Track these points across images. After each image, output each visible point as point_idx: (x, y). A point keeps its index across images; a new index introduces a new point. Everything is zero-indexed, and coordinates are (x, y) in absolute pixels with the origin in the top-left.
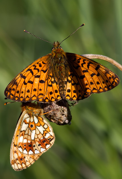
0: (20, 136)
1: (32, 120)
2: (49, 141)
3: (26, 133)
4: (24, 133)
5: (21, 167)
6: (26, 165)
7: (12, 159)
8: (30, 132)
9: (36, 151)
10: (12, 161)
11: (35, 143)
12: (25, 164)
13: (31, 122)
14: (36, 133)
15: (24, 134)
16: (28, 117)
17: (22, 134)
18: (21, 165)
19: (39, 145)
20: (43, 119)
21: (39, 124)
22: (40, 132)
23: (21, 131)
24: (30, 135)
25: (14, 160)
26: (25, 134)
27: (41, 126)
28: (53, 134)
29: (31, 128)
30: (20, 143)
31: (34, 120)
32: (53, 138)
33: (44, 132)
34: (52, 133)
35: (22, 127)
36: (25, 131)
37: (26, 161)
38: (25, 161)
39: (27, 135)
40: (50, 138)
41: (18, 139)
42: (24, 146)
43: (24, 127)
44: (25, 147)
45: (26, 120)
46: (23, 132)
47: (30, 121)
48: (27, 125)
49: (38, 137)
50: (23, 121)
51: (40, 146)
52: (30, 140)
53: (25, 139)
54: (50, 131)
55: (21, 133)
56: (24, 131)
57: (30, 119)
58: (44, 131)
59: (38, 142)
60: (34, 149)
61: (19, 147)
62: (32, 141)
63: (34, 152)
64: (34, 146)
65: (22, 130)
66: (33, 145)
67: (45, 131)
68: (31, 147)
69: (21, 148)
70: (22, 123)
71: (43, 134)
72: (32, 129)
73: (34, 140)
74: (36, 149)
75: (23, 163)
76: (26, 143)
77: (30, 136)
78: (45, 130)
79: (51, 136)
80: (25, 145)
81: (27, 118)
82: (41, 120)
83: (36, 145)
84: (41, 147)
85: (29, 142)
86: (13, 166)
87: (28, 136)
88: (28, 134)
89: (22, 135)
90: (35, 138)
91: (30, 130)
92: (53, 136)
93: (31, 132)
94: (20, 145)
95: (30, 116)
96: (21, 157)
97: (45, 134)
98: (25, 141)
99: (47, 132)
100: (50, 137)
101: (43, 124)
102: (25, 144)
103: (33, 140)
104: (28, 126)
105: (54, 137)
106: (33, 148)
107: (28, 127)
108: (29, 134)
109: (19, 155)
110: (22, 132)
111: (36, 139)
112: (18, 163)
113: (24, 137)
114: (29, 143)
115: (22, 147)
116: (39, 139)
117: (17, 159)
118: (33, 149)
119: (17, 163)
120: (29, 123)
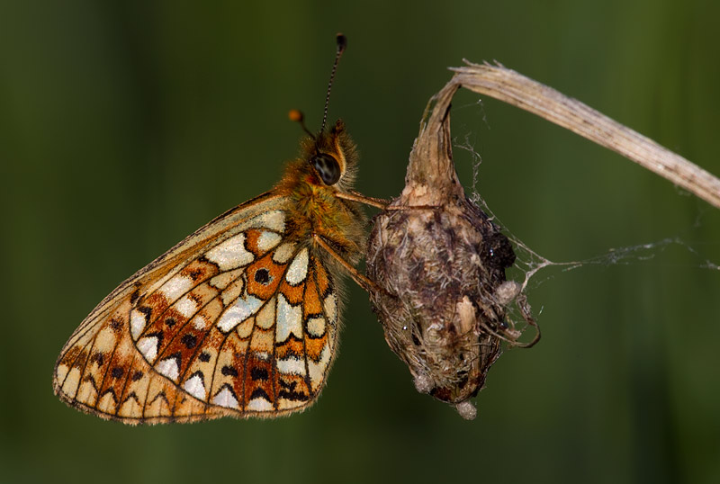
0: (183, 273)
1: (282, 255)
2: (278, 391)
3: (220, 282)
4: (208, 274)
5: (92, 402)
6: (118, 409)
7: (81, 343)
8: (236, 291)
9: (197, 378)
10: (77, 348)
11: (221, 348)
12: (119, 403)
13: (274, 258)
14: (255, 316)
15: (202, 278)
16: (278, 232)
17: (199, 272)
18: (100, 394)
19: (226, 371)
20: (329, 291)
21: (296, 295)
22: (274, 327)
23: (203, 259)
24: (226, 302)
25: (84, 354)
26: (207, 281)
27: (299, 308)
28: (321, 378)
29: (253, 282)
30: (157, 296)
31: (290, 262)
32: (306, 393)
33: (293, 342)
34: (317, 374)
35: (221, 248)
36: (218, 271)
37: (133, 395)
38: (130, 391)
39: (213, 293)
40: (295, 383)
41: (166, 278)
42: (168, 322)
43: (230, 253)
44: (165, 327)
45: (259, 235)
46: (209, 271)
47: (271, 252)
48: (249, 257)
49: (249, 338)
50: (244, 227)
51: (229, 379)
52: (212, 320)
53: (193, 297)
54: (317, 360)
55: (196, 266)
56: (216, 265)
57: (279, 245)
58: (292, 335)
59: (236, 355)
60: (194, 368)
61: (142, 310)
62: (214, 330)
63: (182, 379)
64: (206, 358)
65: (213, 255)
66: (204, 350)
67: (297, 340)
68: (189, 346)
69: (148, 318)
70: (235, 231)
71: (282, 344)
72: (254, 286)
73: (226, 334)
74: (200, 374)
75: (111, 390)
76: (181, 318)
77: (225, 308)
78: (300, 336)
79: (307, 380)
80: (171, 323)
81: (269, 230)
82: (318, 289)
83: (213, 359)
84: (232, 385)
85: (200, 323)
86: (62, 369)
87: (216, 301)
88: (220, 292)
89: (195, 275)
90: (235, 329)
91: (240, 283)
92: (314, 386)
93: (241, 295)
94: (154, 305)
95: (289, 233)
96: (121, 363)
97: (287, 348)
98: (186, 308)
99: (304, 349)
100: (299, 380)
101: (313, 307)
102: (175, 318)
103: (219, 329)
104: (248, 265)
105: (312, 394)
106: (192, 359)
107: (246, 267)
108: (224, 296)
109: (119, 349)
110: (202, 266)
111: (235, 340)
112: (91, 378)
113: (196, 291)
114: (193, 329)
115: (152, 320)
116: (249, 348)
117: (100, 358)
118: (190, 364)
119: (86, 375)
120: (264, 256)
